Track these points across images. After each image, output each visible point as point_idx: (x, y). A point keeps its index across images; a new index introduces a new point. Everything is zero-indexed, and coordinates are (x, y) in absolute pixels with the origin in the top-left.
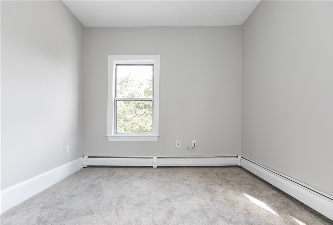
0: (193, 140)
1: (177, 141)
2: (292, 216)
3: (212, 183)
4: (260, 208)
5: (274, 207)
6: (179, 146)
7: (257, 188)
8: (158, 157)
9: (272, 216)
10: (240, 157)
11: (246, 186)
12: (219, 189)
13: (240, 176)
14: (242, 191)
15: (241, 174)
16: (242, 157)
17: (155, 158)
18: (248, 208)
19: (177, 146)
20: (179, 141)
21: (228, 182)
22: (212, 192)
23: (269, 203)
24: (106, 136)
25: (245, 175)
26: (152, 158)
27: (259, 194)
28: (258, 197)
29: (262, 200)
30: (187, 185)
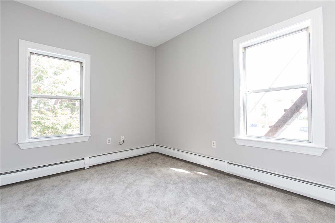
0: (122, 137)
1: (108, 139)
2: (196, 171)
3: (147, 168)
4: (182, 173)
5: (187, 170)
6: (110, 143)
7: (173, 163)
8: (89, 157)
9: (189, 174)
10: (155, 145)
11: (167, 163)
12: (155, 170)
13: (160, 158)
14: (168, 167)
15: (160, 157)
16: (157, 145)
17: (87, 159)
18: (177, 174)
19: (108, 143)
20: (110, 139)
21: (156, 164)
22: (152, 173)
23: (184, 169)
24: (17, 143)
25: (163, 157)
26: (84, 159)
27: (177, 166)
28: (177, 167)
29: (180, 169)
30: (131, 174)
